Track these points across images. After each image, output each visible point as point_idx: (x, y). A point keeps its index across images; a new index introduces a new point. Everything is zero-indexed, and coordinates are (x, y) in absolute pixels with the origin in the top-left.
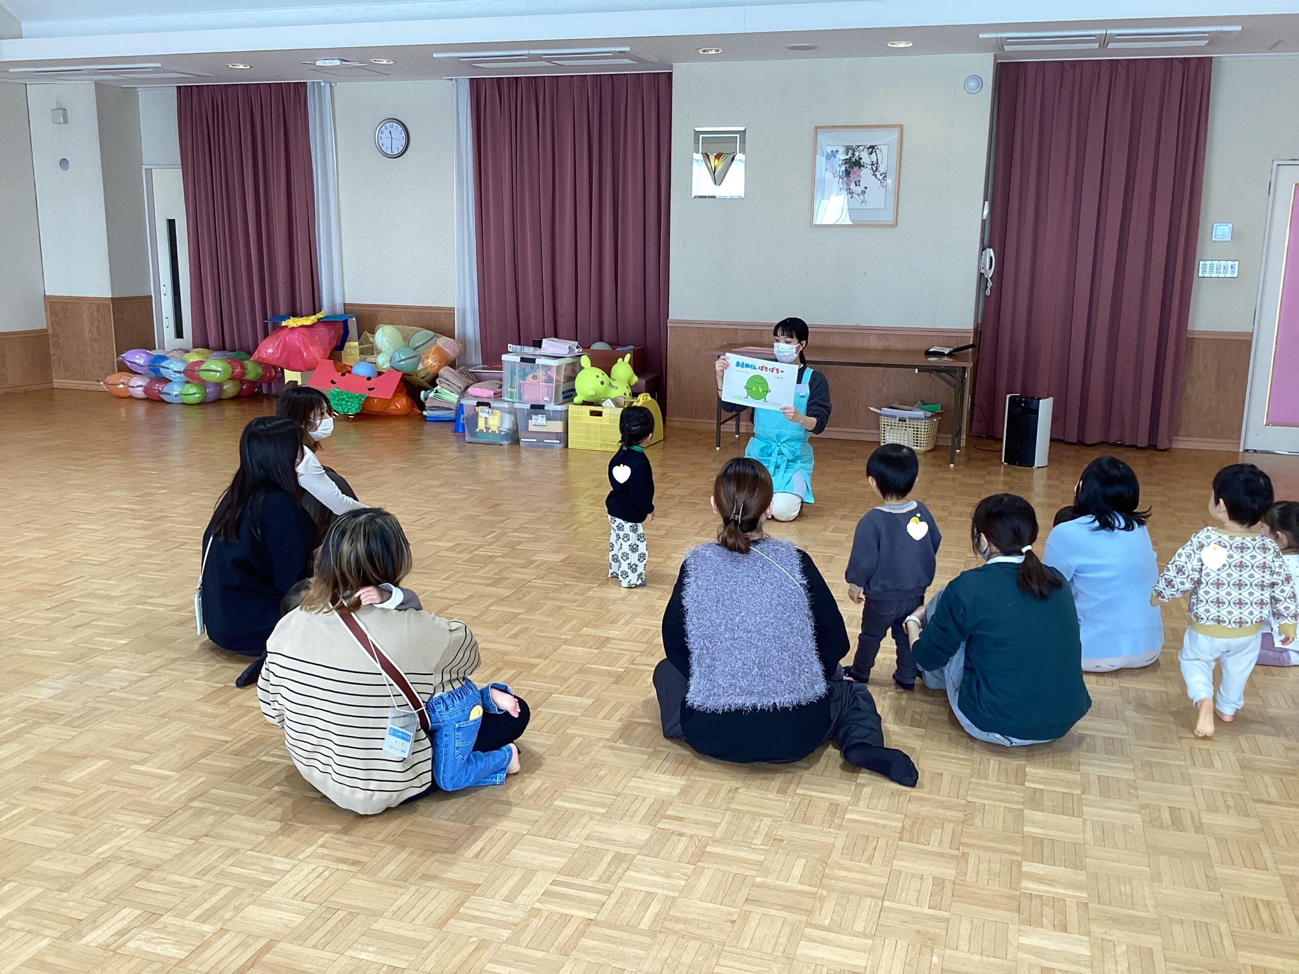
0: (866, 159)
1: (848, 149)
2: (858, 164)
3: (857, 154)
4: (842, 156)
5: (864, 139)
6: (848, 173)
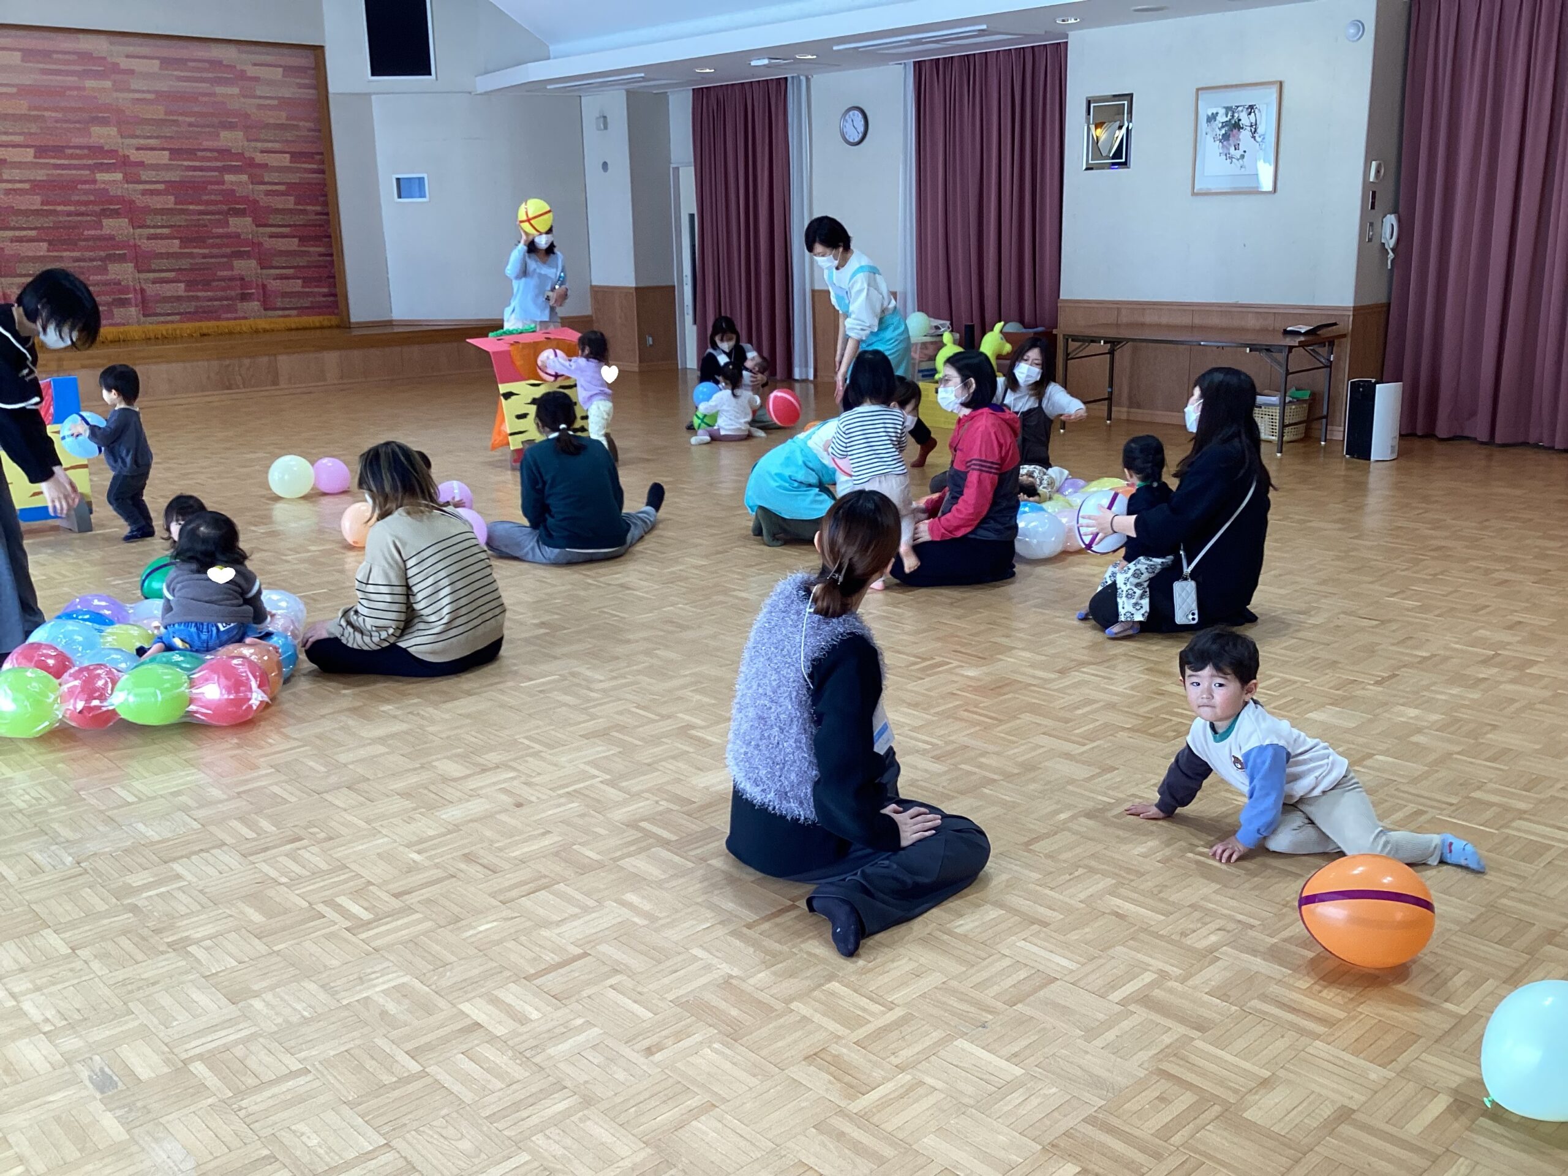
0: (1245, 120)
1: (1228, 109)
2: (1237, 126)
3: (1236, 115)
4: (1222, 118)
5: (1245, 98)
6: (1226, 137)
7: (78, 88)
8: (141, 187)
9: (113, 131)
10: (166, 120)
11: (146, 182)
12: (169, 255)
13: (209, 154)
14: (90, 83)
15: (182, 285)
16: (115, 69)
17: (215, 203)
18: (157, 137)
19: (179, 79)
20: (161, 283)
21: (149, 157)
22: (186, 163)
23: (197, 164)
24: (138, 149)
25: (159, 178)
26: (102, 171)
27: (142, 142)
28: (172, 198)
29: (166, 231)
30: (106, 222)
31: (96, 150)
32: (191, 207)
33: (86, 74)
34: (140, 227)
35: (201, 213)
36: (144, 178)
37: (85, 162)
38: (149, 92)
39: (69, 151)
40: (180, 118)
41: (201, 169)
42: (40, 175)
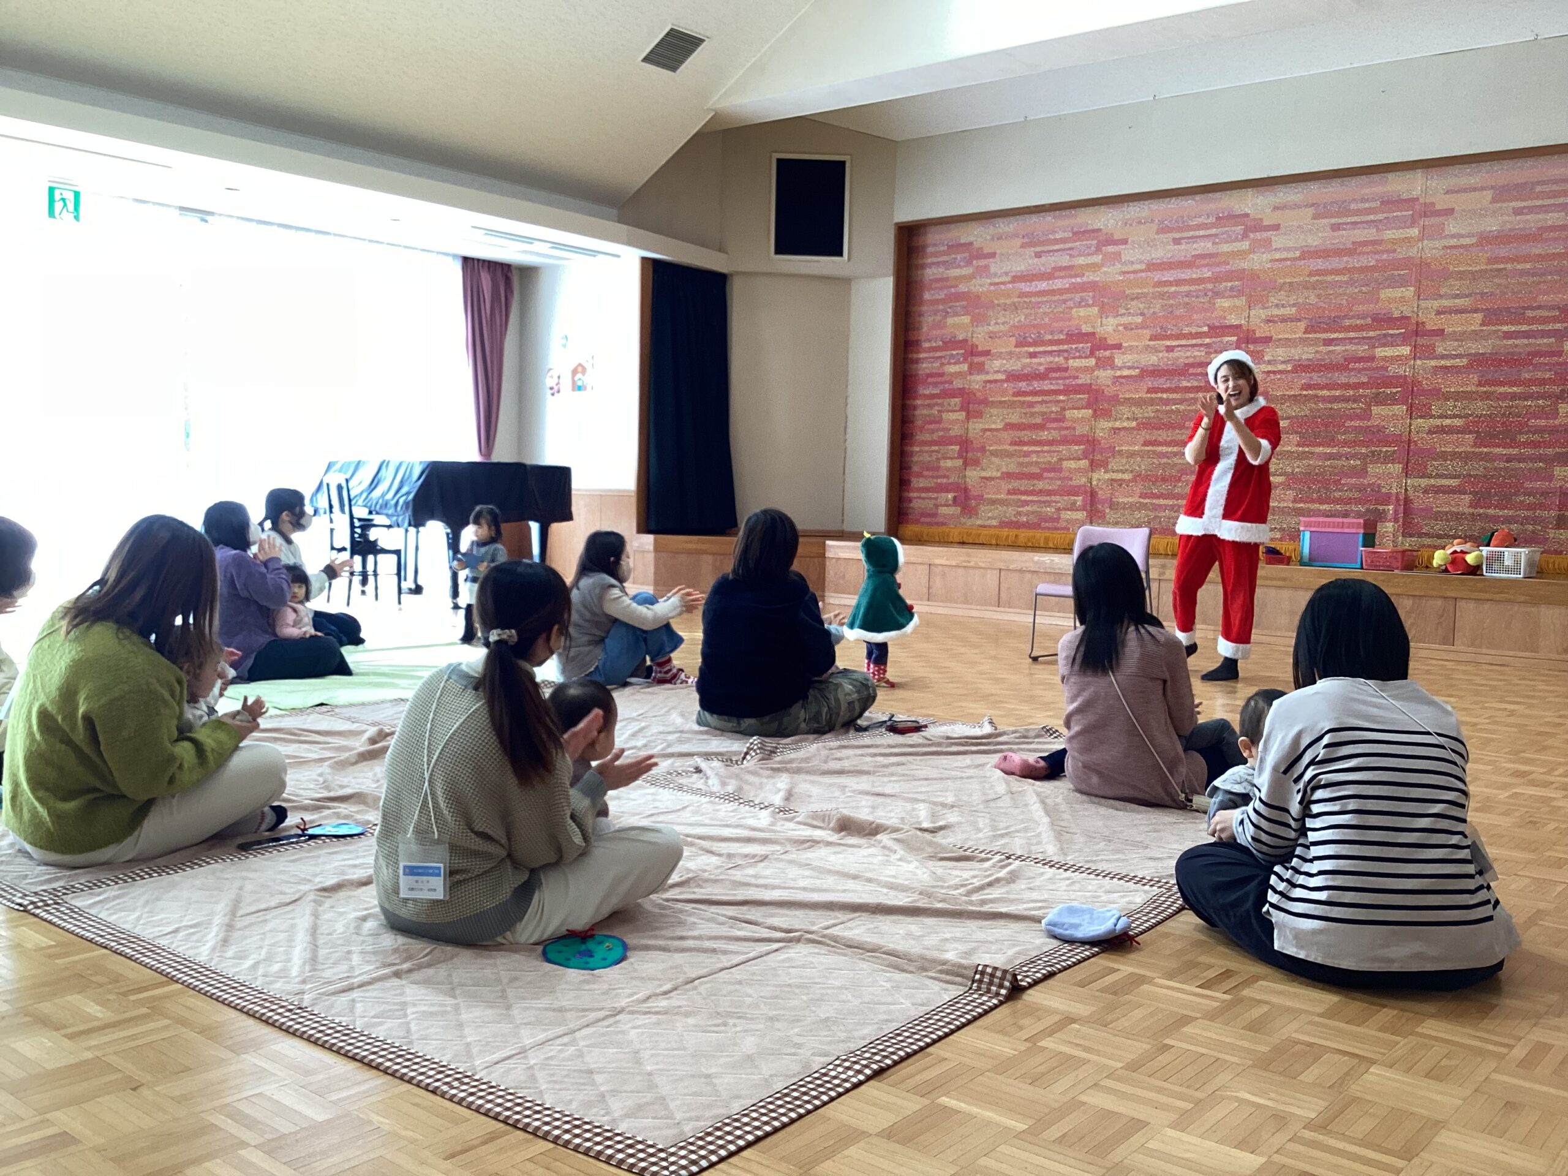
7: (1374, 243)
8: (1433, 363)
9: (1410, 292)
10: (1486, 271)
11: (1443, 357)
12: (1455, 455)
13: (1545, 313)
14: (1389, 234)
15: (1467, 498)
16: (1429, 211)
17: (1543, 382)
18: (1467, 296)
19: (1517, 212)
20: (1436, 492)
21: (1453, 325)
22: (1505, 328)
23: (1525, 328)
24: (1438, 313)
25: (1461, 351)
26: (1384, 345)
27: (1446, 303)
28: (1475, 378)
29: (1458, 422)
30: (1375, 410)
31: (1382, 320)
32: (1502, 389)
33: (1388, 223)
34: (1421, 417)
35: (1514, 397)
36: (1440, 350)
37: (1364, 334)
38: (1469, 236)
39: (1347, 322)
40: (1509, 266)
41: (1527, 335)
42: (1306, 353)
